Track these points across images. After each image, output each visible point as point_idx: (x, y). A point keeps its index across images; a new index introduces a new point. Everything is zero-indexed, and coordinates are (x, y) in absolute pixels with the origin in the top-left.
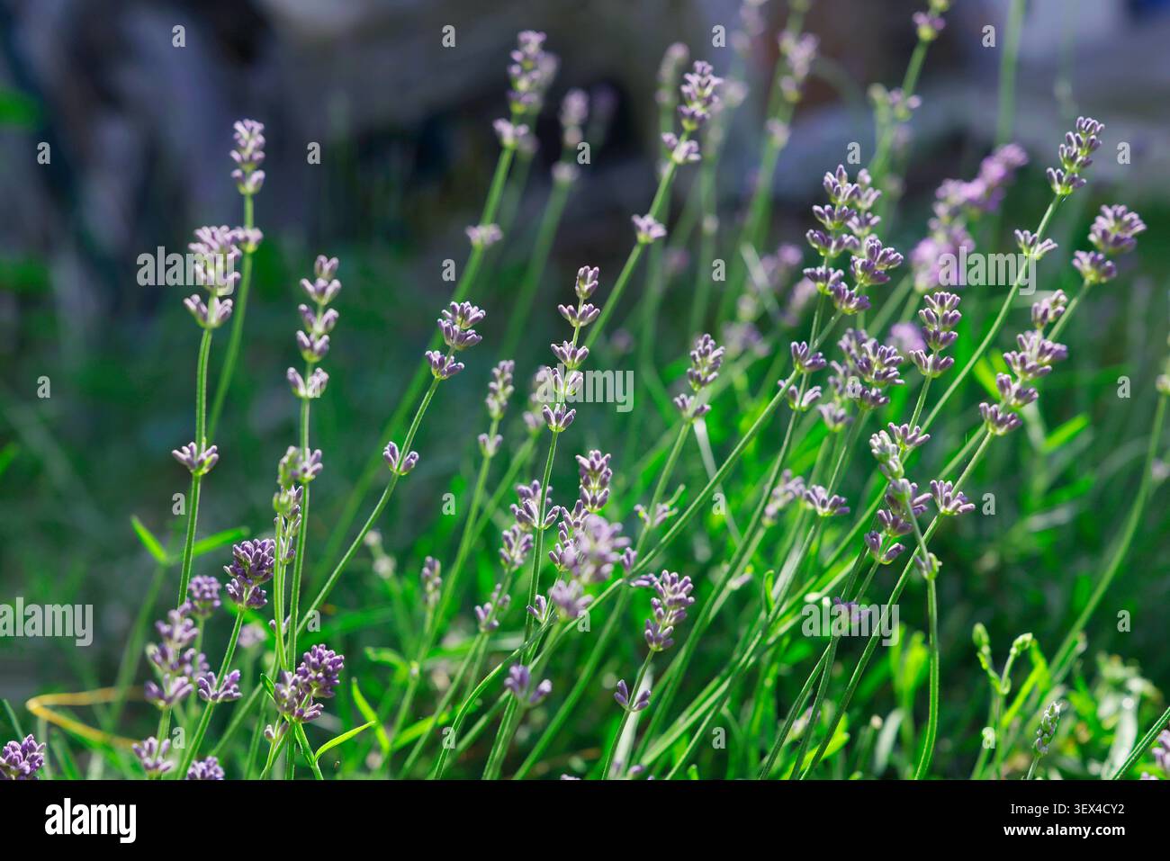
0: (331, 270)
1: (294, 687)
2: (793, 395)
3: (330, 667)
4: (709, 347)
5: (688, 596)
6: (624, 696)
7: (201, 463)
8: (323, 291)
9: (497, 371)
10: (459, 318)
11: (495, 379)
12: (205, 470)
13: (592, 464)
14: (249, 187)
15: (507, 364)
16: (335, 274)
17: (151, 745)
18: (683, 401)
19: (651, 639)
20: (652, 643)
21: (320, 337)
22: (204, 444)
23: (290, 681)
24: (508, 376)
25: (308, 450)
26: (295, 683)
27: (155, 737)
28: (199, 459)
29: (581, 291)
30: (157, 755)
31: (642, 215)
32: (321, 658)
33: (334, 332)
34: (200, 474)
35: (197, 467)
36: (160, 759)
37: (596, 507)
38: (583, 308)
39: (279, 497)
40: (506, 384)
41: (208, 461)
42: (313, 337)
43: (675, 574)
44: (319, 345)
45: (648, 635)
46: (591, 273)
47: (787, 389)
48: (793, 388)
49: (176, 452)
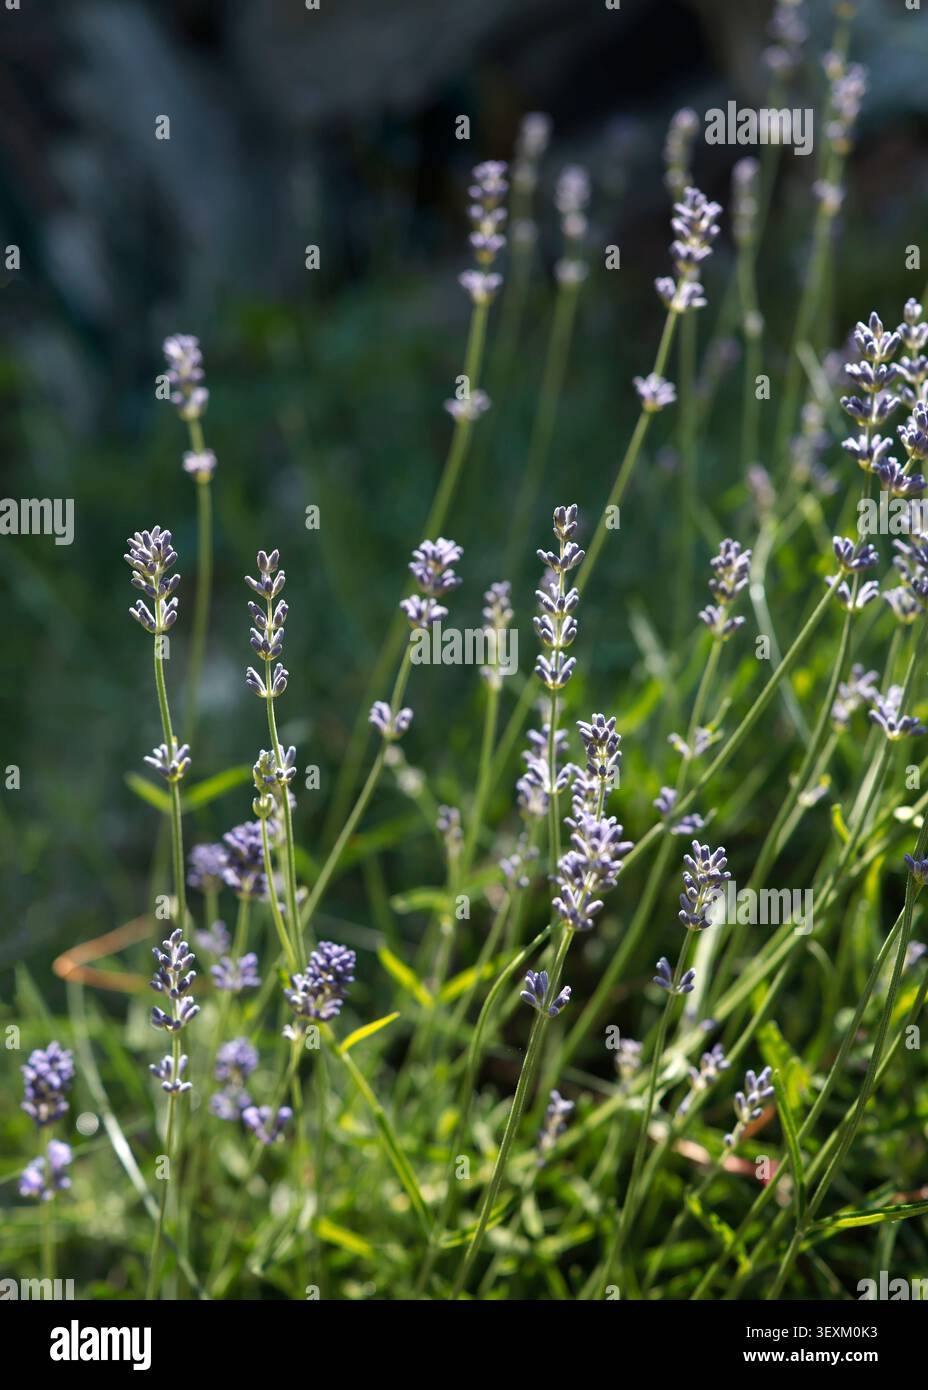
0: (273, 562)
1: (304, 994)
2: (843, 597)
3: (340, 968)
4: (731, 555)
5: (722, 871)
6: (667, 980)
7: (174, 770)
8: (269, 587)
9: (490, 597)
10: (431, 563)
11: (489, 605)
12: (179, 775)
13: (595, 732)
14: (192, 410)
15: (500, 589)
16: (280, 564)
17: (168, 1063)
18: (710, 615)
19: (687, 920)
20: (688, 924)
21: (275, 632)
22: (174, 744)
23: (300, 986)
24: (504, 601)
25: (280, 748)
26: (305, 989)
27: (171, 1055)
28: (171, 766)
29: (560, 531)
30: (175, 1078)
31: (645, 376)
32: (329, 959)
33: (289, 623)
34: (176, 779)
35: (170, 774)
36: (178, 1082)
37: (606, 777)
38: (566, 551)
39: (257, 803)
40: (503, 610)
41: (180, 767)
42: (266, 633)
43: (706, 847)
44: (274, 639)
45: (683, 916)
46: (568, 513)
47: (836, 592)
48: (844, 588)
49: (147, 758)
